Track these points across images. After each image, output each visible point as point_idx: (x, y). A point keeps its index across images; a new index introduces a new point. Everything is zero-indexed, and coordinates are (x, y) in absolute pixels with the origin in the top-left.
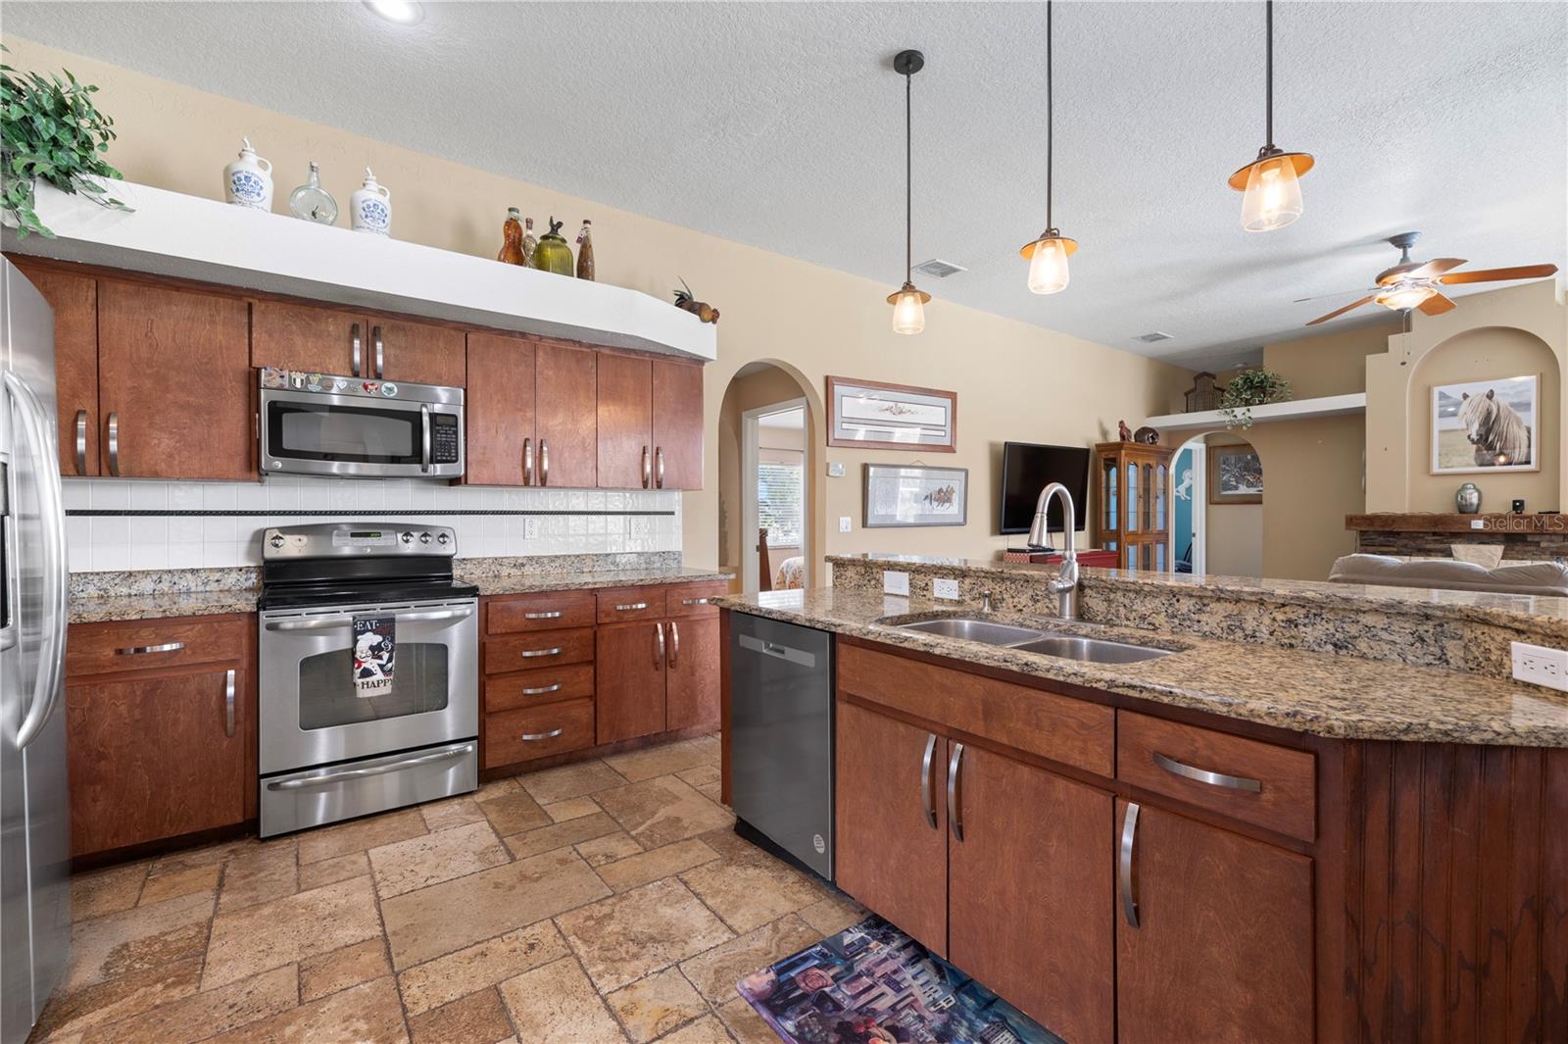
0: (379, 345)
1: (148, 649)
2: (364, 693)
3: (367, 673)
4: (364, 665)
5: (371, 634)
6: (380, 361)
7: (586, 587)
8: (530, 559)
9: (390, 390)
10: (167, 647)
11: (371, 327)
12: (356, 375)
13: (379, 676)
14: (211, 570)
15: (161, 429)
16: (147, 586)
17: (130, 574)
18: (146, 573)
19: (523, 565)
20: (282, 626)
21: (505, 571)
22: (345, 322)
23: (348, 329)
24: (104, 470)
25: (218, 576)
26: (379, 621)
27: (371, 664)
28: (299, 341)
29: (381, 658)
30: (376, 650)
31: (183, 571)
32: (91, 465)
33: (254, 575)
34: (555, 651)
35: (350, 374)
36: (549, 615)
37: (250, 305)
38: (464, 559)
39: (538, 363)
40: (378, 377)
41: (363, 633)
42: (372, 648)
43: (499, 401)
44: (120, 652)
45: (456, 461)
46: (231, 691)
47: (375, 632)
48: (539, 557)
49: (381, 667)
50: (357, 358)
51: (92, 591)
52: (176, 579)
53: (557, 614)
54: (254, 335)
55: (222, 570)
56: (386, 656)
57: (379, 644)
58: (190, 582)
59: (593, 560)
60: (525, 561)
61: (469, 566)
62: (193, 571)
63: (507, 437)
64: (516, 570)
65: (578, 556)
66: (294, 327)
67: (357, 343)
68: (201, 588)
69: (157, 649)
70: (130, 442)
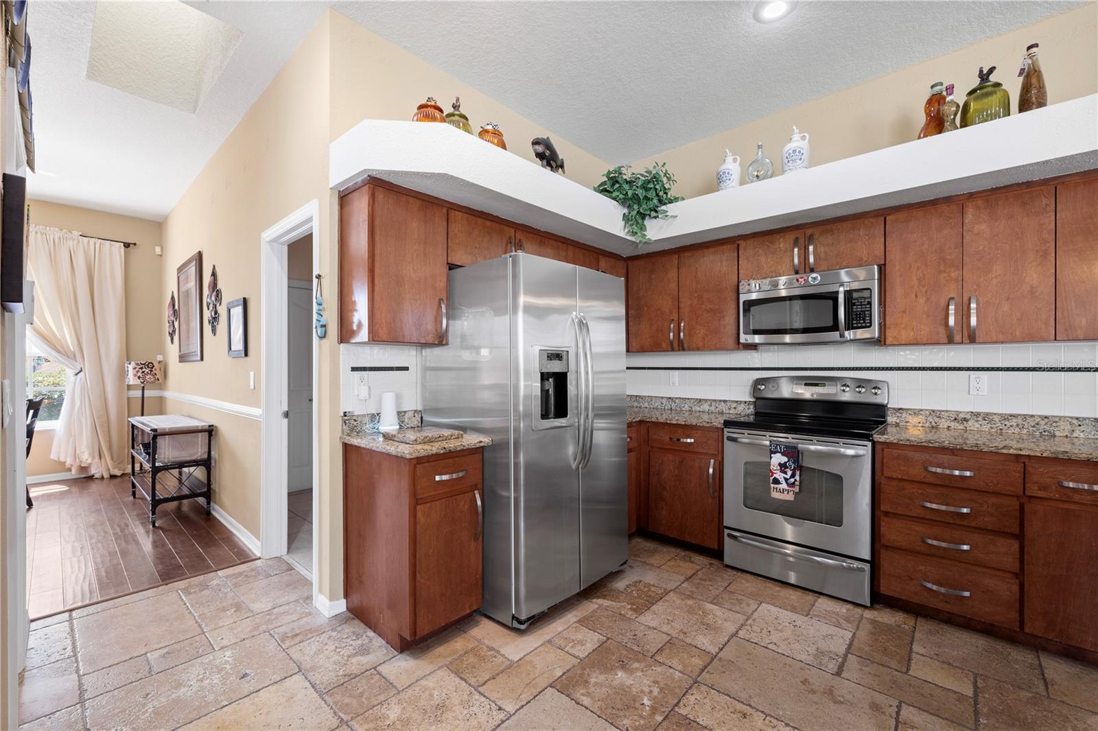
0: (811, 248)
1: (682, 440)
2: (775, 495)
3: (776, 481)
4: (775, 475)
5: (780, 455)
6: (812, 259)
7: (1005, 451)
8: (977, 414)
9: (815, 279)
10: (689, 441)
11: (808, 235)
12: (797, 273)
13: (784, 486)
14: (732, 401)
15: (700, 325)
16: (706, 407)
17: (700, 400)
18: (706, 400)
19: (965, 420)
20: (739, 440)
21: (944, 424)
22: (790, 237)
23: (792, 242)
24: (680, 348)
25: (734, 405)
26: (786, 447)
27: (779, 476)
28: (763, 259)
29: (786, 473)
30: (783, 467)
31: (720, 401)
32: (676, 345)
33: (752, 407)
34: (965, 510)
35: (794, 273)
36: (957, 473)
37: (738, 245)
38: (900, 409)
39: (966, 221)
40: (812, 271)
41: (775, 453)
42: (780, 464)
43: (918, 268)
44: (671, 439)
45: (869, 327)
46: (711, 471)
47: (783, 454)
48: (987, 414)
49: (786, 480)
50: (796, 261)
51: (687, 408)
52: (717, 405)
53: (968, 474)
54: (740, 262)
55: (737, 402)
56: (790, 473)
57: (786, 463)
58: (723, 407)
59: (1071, 424)
60: (968, 417)
61: (904, 415)
62: (725, 401)
63: (928, 300)
64: (957, 424)
65: (1046, 417)
66: (760, 252)
67: (796, 250)
68: (728, 412)
69: (685, 440)
70: (690, 333)
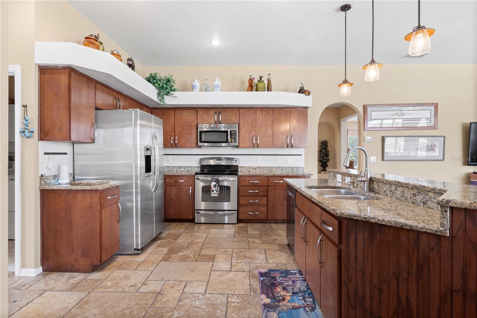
0: (220, 115)
2: (212, 195)
3: (213, 191)
4: (212, 189)
5: (214, 182)
6: (220, 119)
8: (258, 167)
9: (222, 126)
10: (182, 181)
11: (219, 111)
12: (216, 123)
13: (215, 192)
14: (193, 167)
16: (182, 169)
18: (183, 167)
19: (256, 169)
20: (199, 179)
22: (214, 111)
23: (214, 112)
24: (175, 147)
25: (193, 168)
26: (216, 179)
27: (214, 189)
28: (205, 117)
29: (216, 188)
30: (215, 186)
31: (188, 167)
32: (173, 146)
33: (199, 168)
34: (257, 192)
35: (215, 123)
36: (256, 182)
37: (197, 111)
38: (242, 167)
39: (257, 115)
40: (221, 123)
41: (212, 182)
42: (214, 185)
44: (175, 181)
45: (236, 142)
46: (190, 191)
47: (215, 182)
48: (260, 167)
49: (216, 190)
50: (216, 119)
52: (187, 168)
53: (258, 182)
54: (198, 117)
55: (194, 167)
56: (217, 187)
57: (215, 185)
58: (189, 169)
59: (275, 168)
62: (190, 167)
65: (271, 167)
66: (205, 114)
67: (216, 115)
68: (191, 171)
69: (180, 181)
70: (179, 141)
